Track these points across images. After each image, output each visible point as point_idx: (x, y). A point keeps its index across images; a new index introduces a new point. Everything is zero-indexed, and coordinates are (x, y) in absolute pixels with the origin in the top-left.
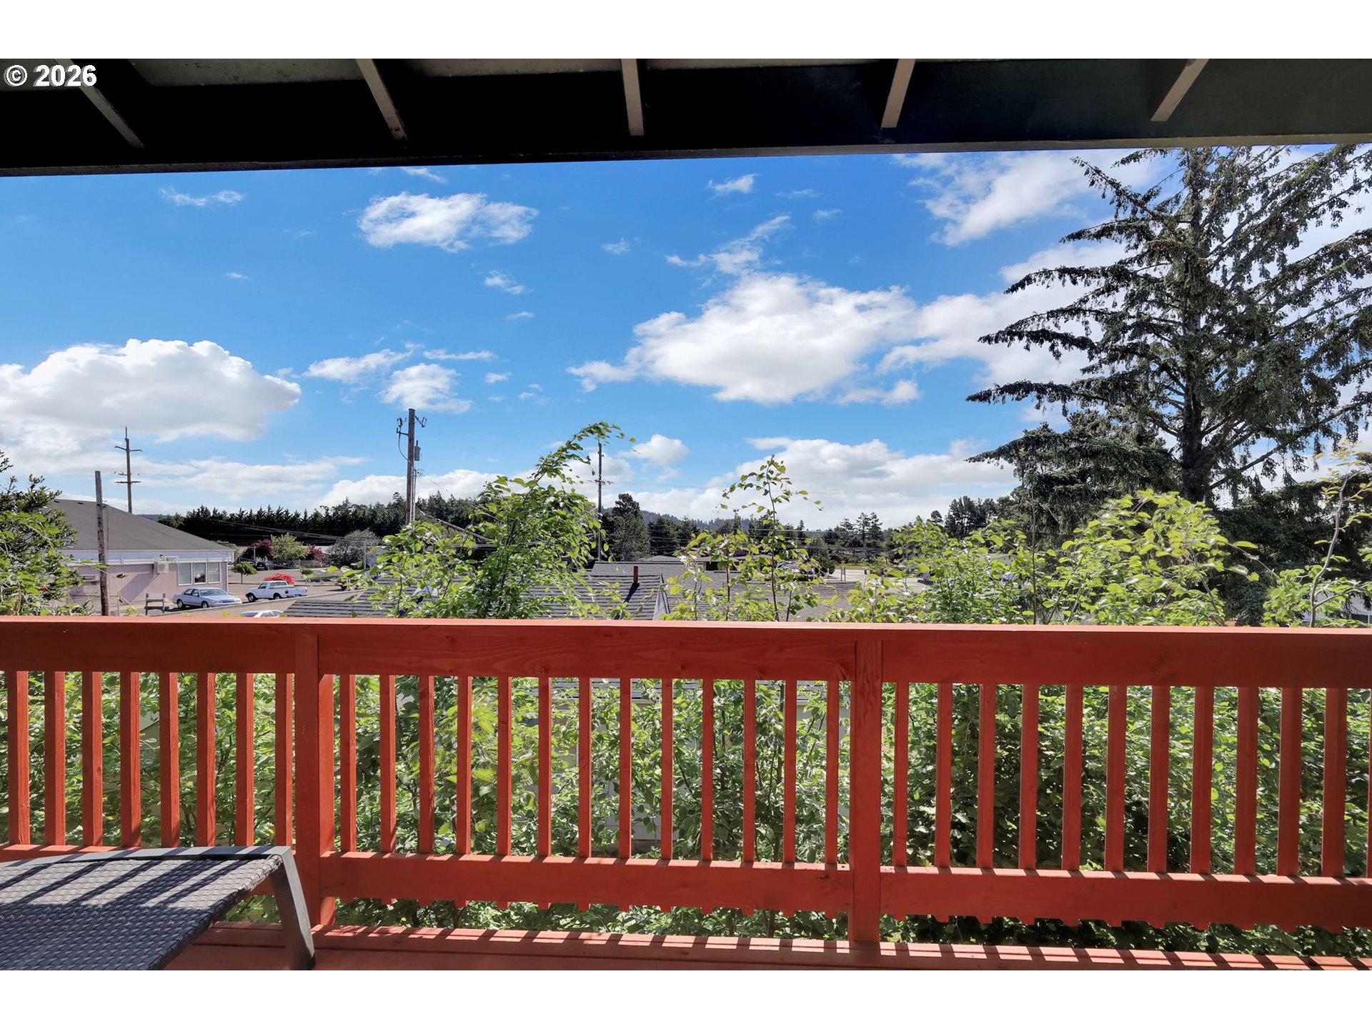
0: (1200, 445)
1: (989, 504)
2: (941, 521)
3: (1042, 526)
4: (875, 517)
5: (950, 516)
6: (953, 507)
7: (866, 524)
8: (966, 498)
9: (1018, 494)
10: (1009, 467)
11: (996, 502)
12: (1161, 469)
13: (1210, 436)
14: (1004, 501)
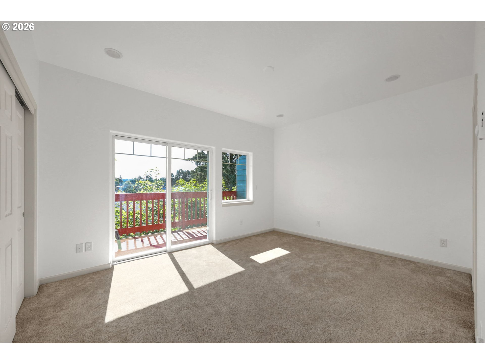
0: (233, 161)
1: (188, 171)
2: (174, 177)
3: (202, 179)
4: (151, 174)
5: (176, 175)
6: (178, 172)
7: (147, 177)
8: (181, 170)
9: (196, 170)
10: (194, 162)
11: (190, 171)
12: (226, 167)
13: (235, 160)
14: (192, 171)
